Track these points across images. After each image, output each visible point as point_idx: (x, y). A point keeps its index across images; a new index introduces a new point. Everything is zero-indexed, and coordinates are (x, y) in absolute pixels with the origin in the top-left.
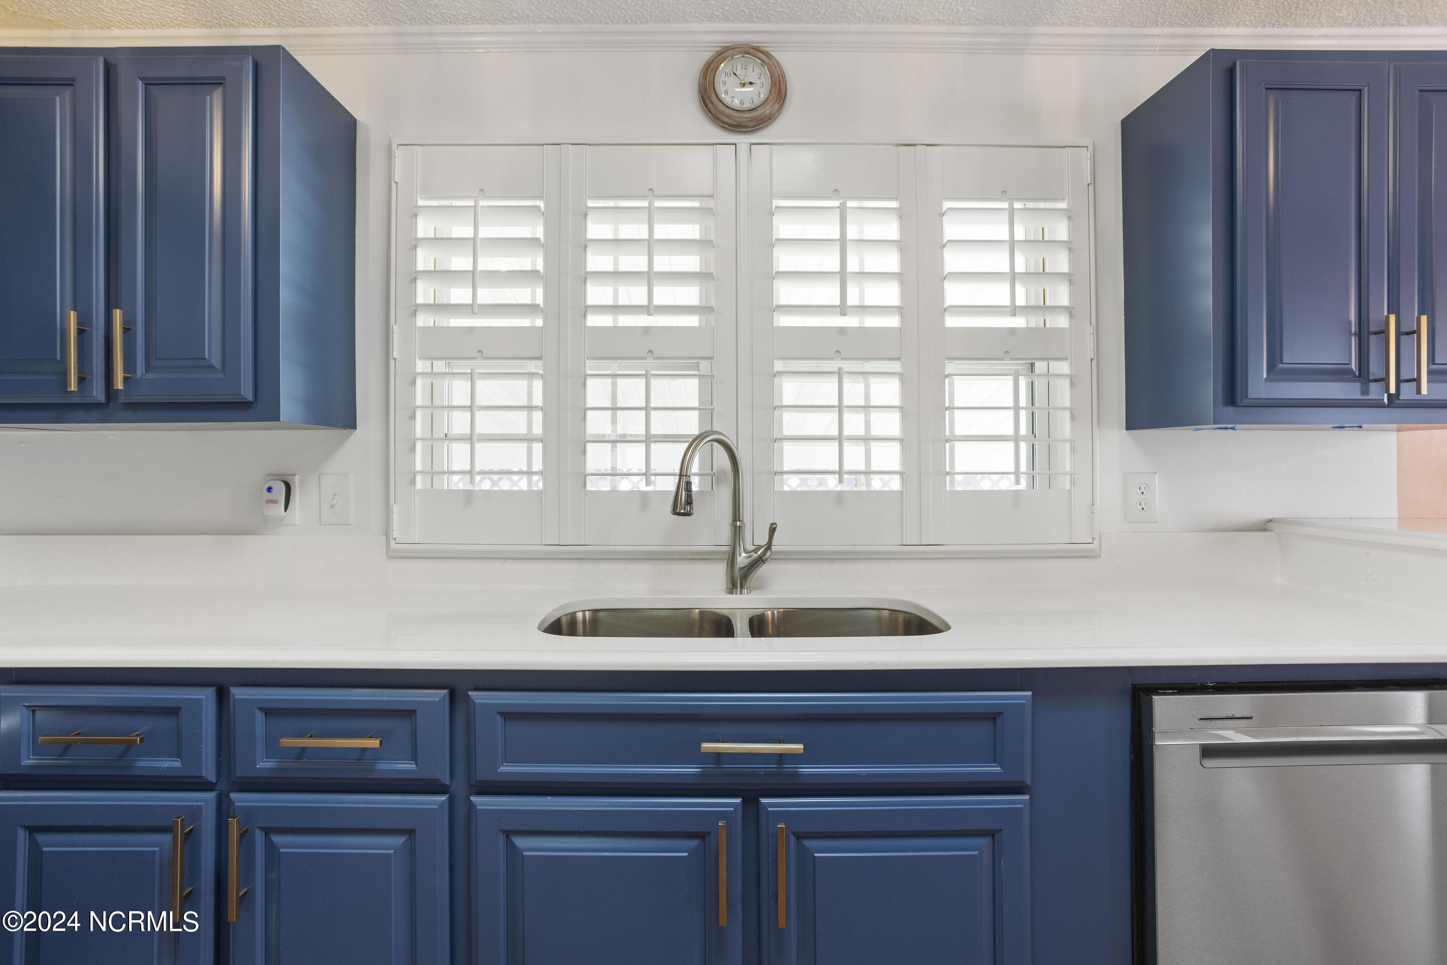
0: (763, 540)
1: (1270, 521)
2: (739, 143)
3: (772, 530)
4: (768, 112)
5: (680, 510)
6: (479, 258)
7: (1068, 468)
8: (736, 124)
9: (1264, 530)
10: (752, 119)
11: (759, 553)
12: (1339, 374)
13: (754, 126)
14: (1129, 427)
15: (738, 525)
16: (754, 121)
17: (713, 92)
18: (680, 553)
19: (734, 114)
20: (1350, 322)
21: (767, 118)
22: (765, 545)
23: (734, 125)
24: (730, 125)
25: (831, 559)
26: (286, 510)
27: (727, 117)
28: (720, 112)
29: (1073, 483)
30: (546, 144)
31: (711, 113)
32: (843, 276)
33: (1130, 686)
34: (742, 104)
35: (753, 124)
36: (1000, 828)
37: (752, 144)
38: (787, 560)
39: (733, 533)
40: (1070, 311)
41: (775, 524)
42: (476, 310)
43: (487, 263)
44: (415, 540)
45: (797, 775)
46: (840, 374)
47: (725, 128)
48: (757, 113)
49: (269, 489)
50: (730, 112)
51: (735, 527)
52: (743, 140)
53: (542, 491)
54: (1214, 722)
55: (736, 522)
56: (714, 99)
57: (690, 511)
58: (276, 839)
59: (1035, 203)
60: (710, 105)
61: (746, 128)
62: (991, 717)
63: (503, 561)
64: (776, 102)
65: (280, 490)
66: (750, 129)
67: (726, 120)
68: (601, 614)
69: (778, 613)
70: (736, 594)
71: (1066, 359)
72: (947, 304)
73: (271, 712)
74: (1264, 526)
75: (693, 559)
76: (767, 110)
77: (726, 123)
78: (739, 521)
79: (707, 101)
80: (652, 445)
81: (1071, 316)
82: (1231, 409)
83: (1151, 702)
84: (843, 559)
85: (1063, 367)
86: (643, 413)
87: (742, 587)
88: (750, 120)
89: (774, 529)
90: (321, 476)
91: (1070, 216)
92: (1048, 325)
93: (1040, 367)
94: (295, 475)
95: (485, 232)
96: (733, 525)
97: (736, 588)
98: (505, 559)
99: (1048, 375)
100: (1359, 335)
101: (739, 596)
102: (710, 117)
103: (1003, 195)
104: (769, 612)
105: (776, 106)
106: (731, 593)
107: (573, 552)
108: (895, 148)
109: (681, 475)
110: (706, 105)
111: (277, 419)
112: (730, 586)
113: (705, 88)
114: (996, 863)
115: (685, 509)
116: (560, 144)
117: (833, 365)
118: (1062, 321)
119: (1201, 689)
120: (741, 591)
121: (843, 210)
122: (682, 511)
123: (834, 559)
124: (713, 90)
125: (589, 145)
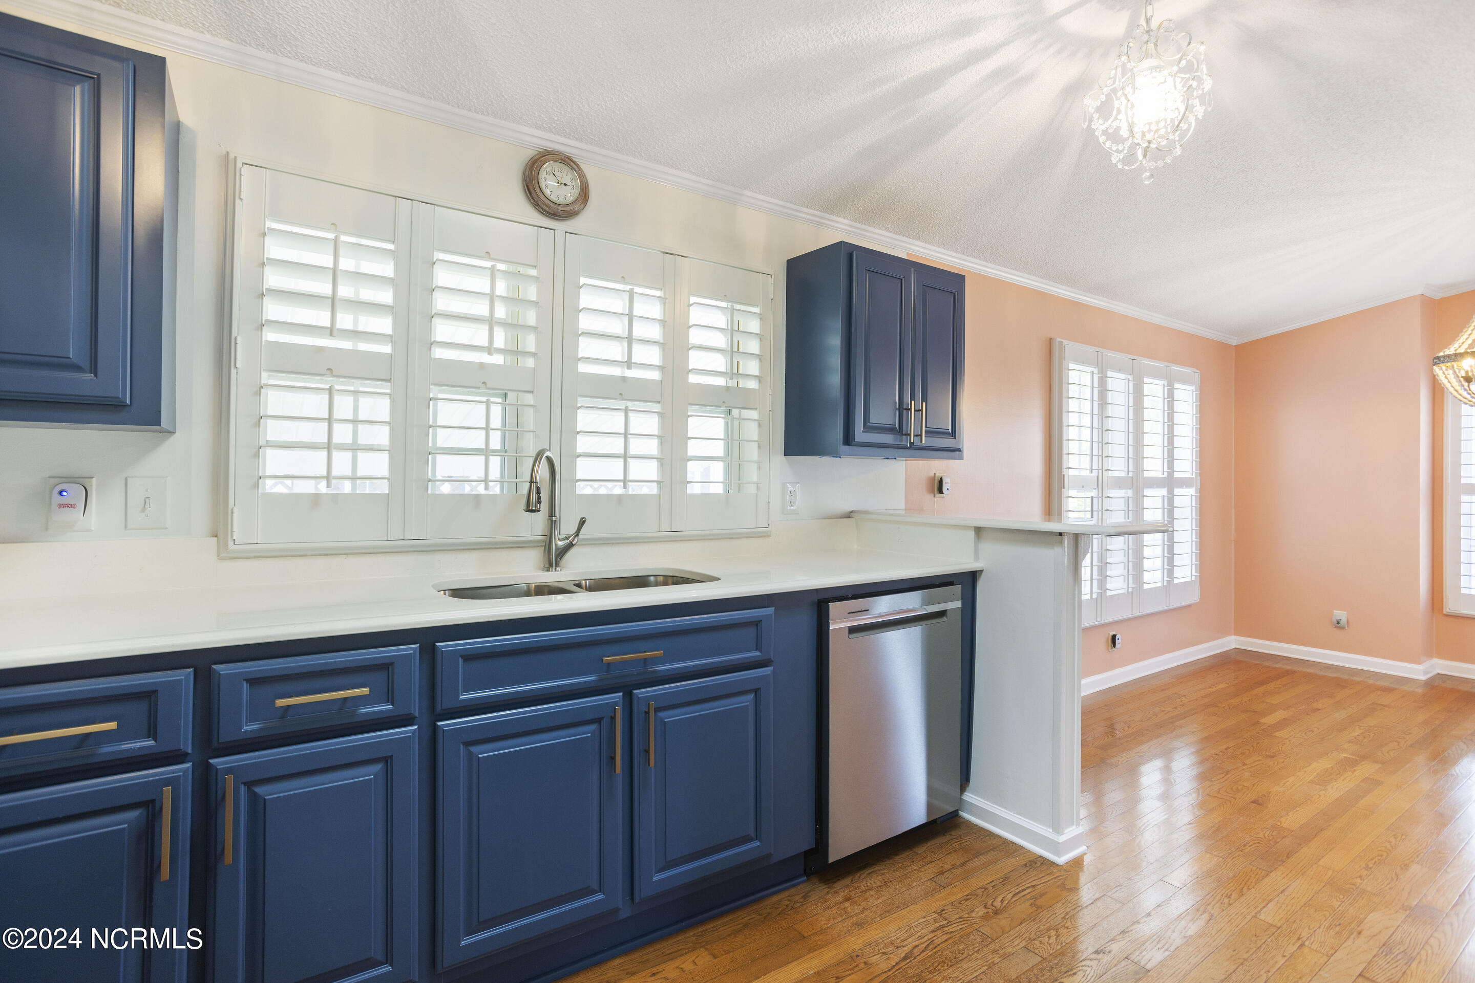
0: (573, 530)
1: (852, 512)
2: (556, 228)
3: (582, 522)
4: (576, 209)
5: (532, 508)
6: (339, 286)
7: (755, 479)
9: (849, 517)
10: (565, 212)
11: (570, 539)
12: (890, 430)
13: (565, 217)
14: (786, 454)
15: (554, 519)
17: (537, 185)
18: (503, 543)
19: (552, 205)
20: (896, 402)
21: (575, 212)
22: (574, 534)
23: (552, 214)
24: (548, 212)
25: (611, 543)
26: (83, 515)
27: (546, 206)
28: (541, 200)
29: (758, 489)
30: (398, 197)
31: (533, 199)
32: (630, 340)
33: (817, 600)
34: (558, 198)
35: (565, 215)
36: (759, 687)
37: (566, 232)
38: (587, 544)
39: (550, 526)
40: (759, 379)
41: (584, 518)
42: (335, 332)
43: (345, 291)
44: (257, 539)
45: (655, 672)
46: (626, 411)
47: (543, 213)
48: (569, 208)
49: (62, 493)
50: (547, 201)
51: (552, 521)
52: (558, 227)
53: (388, 494)
54: (854, 614)
55: (552, 517)
56: (536, 188)
58: (259, 790)
59: (745, 307)
60: (533, 194)
61: (562, 218)
62: (756, 623)
63: (345, 556)
64: (583, 203)
65: (79, 493)
67: (547, 209)
70: (552, 571)
71: (756, 409)
72: (690, 368)
73: (254, 681)
74: (849, 515)
75: (512, 547)
76: (576, 207)
77: (545, 211)
78: (555, 516)
79: (532, 190)
80: (491, 457)
81: (760, 382)
82: (847, 447)
83: (828, 607)
85: (754, 414)
86: (484, 432)
87: (557, 566)
88: (563, 212)
89: (584, 522)
90: (129, 480)
91: (762, 318)
92: (740, 385)
93: (735, 412)
94: (93, 478)
95: (345, 264)
96: (549, 520)
97: (552, 567)
98: (347, 554)
99: (740, 418)
100: (899, 409)
101: (554, 572)
102: (531, 202)
103: (725, 298)
104: (584, 582)
105: (583, 205)
106: (548, 570)
107: (412, 546)
108: (663, 254)
109: (531, 482)
110: (530, 193)
111: (158, 423)
112: (547, 566)
113: (531, 180)
114: (758, 707)
115: (536, 507)
116: (412, 200)
117: (621, 404)
118: (752, 384)
119: (847, 598)
120: (555, 569)
121: (631, 294)
122: (534, 509)
124: (537, 182)
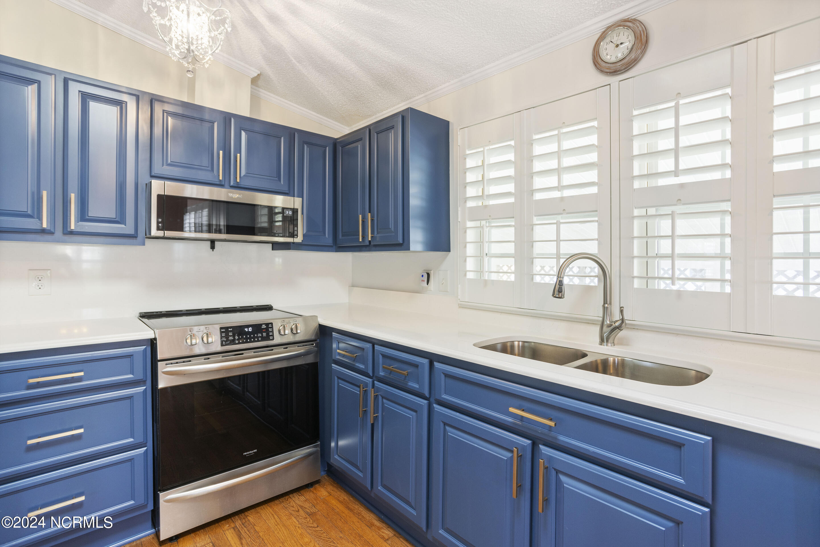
2: (612, 83)
3: (622, 311)
4: (633, 57)
8: (613, 71)
11: (617, 323)
13: (625, 68)
15: (606, 306)
16: (624, 66)
17: (598, 57)
19: (612, 65)
21: (633, 61)
22: (621, 320)
23: (613, 72)
24: (610, 73)
26: (427, 285)
27: (608, 68)
28: (604, 67)
30: (515, 113)
31: (598, 69)
32: (676, 151)
34: (617, 58)
35: (624, 67)
36: (681, 520)
37: (621, 80)
38: (645, 330)
39: (604, 310)
44: (466, 300)
46: (672, 215)
48: (626, 60)
49: (422, 276)
50: (609, 65)
52: (614, 80)
55: (605, 305)
56: (600, 60)
57: (561, 296)
58: (384, 400)
60: (597, 65)
61: (621, 71)
62: (678, 445)
65: (426, 276)
66: (623, 71)
67: (608, 70)
68: (526, 344)
69: (618, 359)
70: (604, 345)
77: (608, 73)
78: (607, 304)
79: (596, 63)
84: (685, 335)
87: (607, 341)
88: (622, 66)
90: (439, 271)
94: (431, 270)
96: (603, 306)
97: (604, 342)
101: (605, 347)
102: (599, 72)
104: (612, 359)
105: (639, 51)
106: (601, 344)
107: (528, 313)
108: (730, 49)
111: (409, 250)
112: (600, 341)
113: (594, 57)
115: (558, 295)
116: (520, 111)
117: (669, 210)
120: (607, 344)
121: (676, 107)
122: (557, 296)
123: (678, 334)
125: (533, 108)
